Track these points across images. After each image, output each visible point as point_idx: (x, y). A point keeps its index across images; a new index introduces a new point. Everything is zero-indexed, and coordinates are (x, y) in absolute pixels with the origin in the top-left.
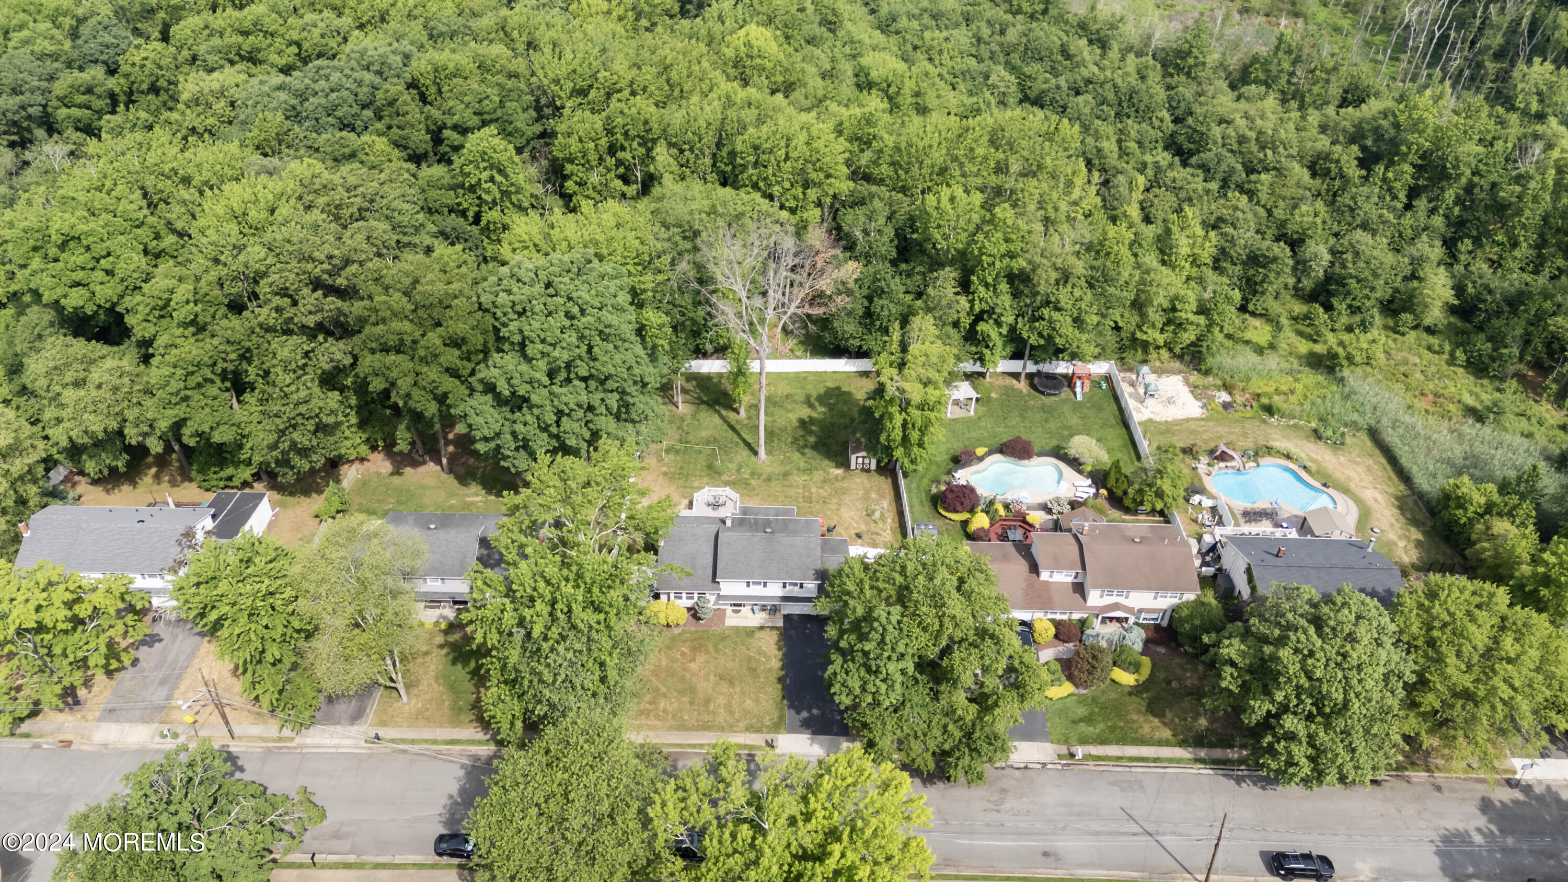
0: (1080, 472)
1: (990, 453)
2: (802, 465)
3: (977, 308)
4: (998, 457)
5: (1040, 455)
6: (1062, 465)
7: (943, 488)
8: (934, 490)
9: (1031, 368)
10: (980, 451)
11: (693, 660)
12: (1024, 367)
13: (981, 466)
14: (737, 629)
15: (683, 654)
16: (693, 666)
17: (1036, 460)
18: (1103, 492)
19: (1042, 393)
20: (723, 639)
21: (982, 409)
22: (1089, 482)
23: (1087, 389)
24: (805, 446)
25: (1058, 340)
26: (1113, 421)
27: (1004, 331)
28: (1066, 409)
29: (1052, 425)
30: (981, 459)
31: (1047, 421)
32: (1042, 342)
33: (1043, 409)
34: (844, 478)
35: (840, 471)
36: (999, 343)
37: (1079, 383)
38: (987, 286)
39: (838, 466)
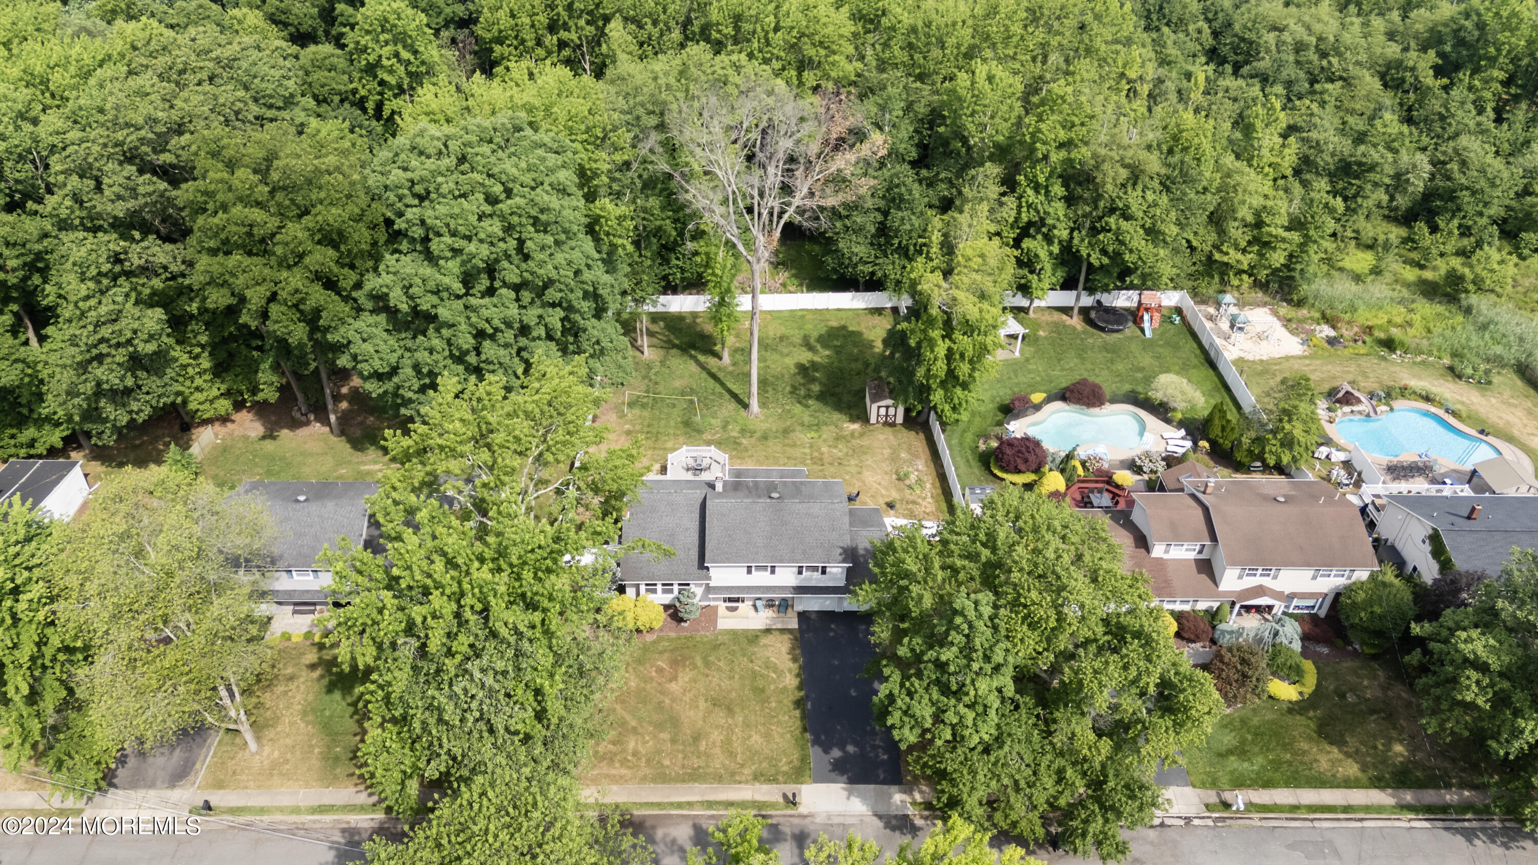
0: (1168, 421)
1: (1048, 400)
2: (806, 419)
3: (1025, 217)
4: (1058, 405)
5: (1113, 401)
6: (1143, 414)
7: (994, 444)
8: (982, 447)
9: (1087, 301)
10: (1037, 398)
11: (674, 678)
12: (1078, 298)
13: (1039, 416)
14: (734, 634)
15: (660, 670)
16: (674, 687)
17: (1108, 408)
18: (1204, 444)
19: (1102, 329)
20: (716, 647)
21: (1030, 350)
22: (1182, 432)
23: (1156, 324)
24: (808, 396)
25: (1127, 257)
26: (1195, 361)
27: (1056, 249)
28: (1134, 347)
29: (1120, 367)
30: (1037, 407)
31: (1112, 361)
32: (1106, 261)
33: (1106, 348)
34: (862, 435)
35: (856, 426)
36: (1048, 267)
37: (1146, 317)
38: (1037, 188)
39: (853, 420)
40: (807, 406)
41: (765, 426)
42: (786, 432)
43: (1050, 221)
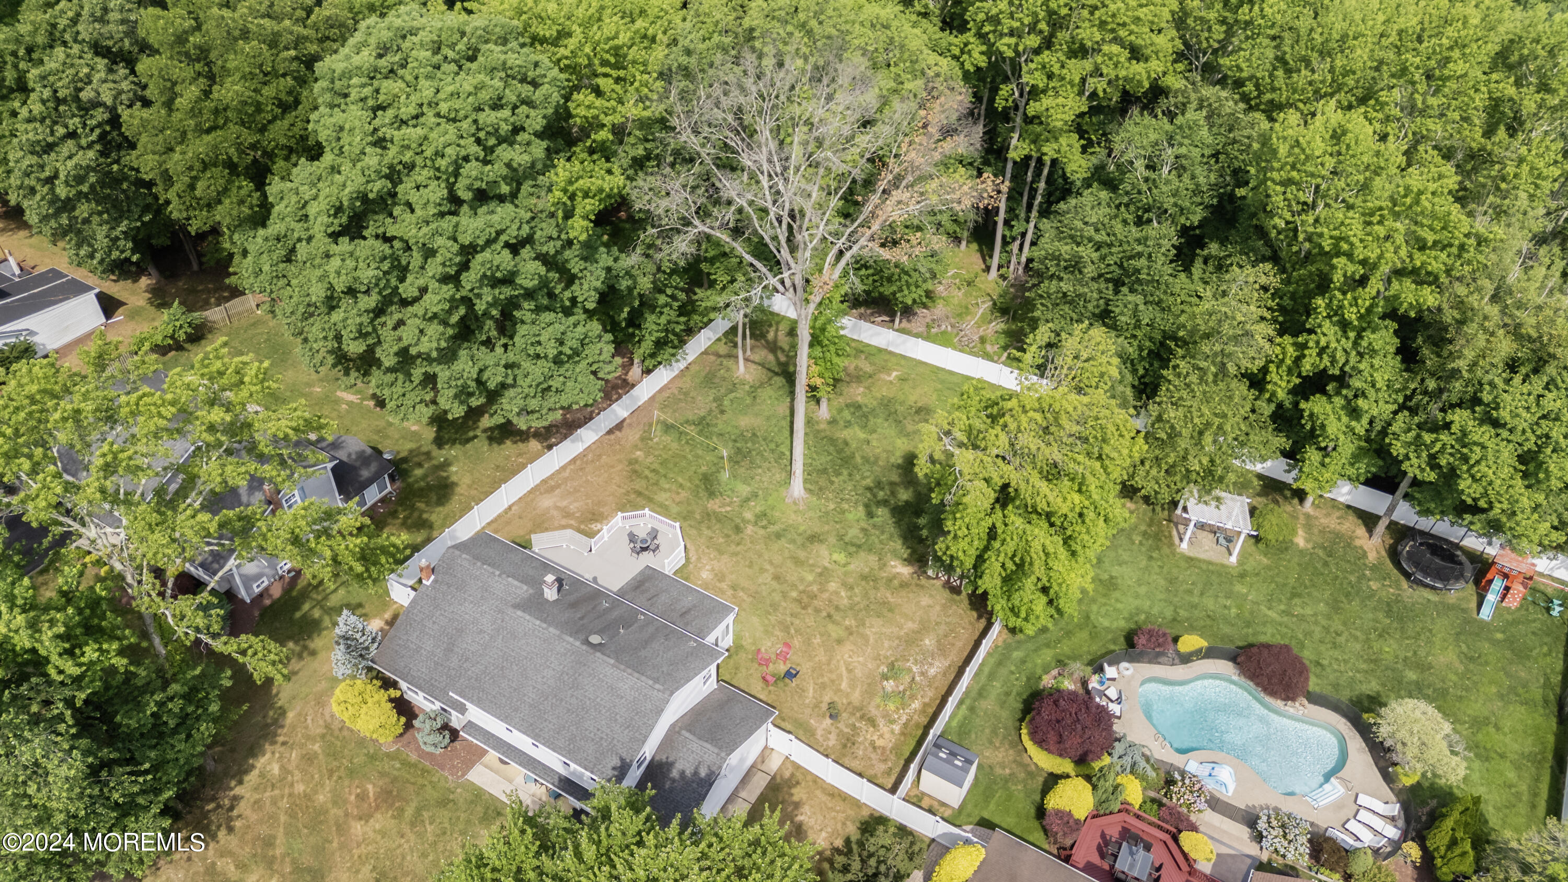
0: (1389, 778)
1: (1210, 653)
2: (853, 533)
4: (1225, 667)
5: (1316, 699)
6: (1356, 743)
7: (1069, 685)
8: (1047, 681)
9: (1405, 516)
10: (1190, 642)
11: (365, 817)
12: (1392, 509)
13: (1180, 672)
14: (478, 795)
15: (362, 797)
16: (357, 828)
17: (1301, 708)
18: (1413, 850)
19: (1407, 575)
20: (444, 803)
21: (1260, 559)
22: (1395, 809)
23: (1513, 602)
26: (1537, 693)
28: (1441, 626)
29: (1389, 648)
30: (1186, 659)
31: (1383, 634)
33: (1390, 608)
34: (904, 585)
35: (905, 571)
37: (1498, 584)
39: (908, 561)
40: (870, 515)
41: (793, 518)
42: (814, 538)
43: (1356, 383)
